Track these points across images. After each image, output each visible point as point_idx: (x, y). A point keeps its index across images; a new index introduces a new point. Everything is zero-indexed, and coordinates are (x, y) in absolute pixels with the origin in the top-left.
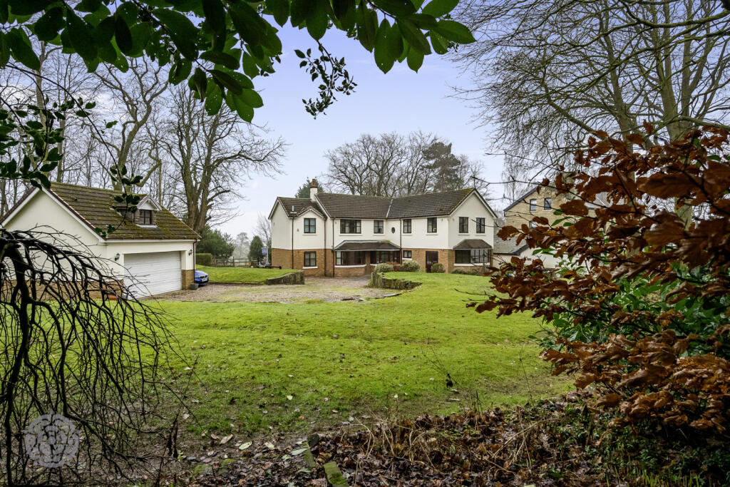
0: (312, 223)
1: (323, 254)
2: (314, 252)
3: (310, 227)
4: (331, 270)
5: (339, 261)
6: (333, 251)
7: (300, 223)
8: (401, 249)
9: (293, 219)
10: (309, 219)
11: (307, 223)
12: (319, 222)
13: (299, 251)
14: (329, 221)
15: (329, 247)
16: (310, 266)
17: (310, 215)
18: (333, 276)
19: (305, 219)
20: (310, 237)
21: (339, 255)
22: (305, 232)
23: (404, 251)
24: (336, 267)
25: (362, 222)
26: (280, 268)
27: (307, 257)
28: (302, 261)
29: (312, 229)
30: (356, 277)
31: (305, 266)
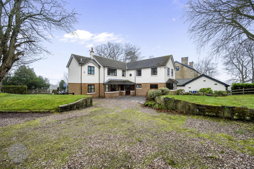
0: (92, 69)
1: (98, 86)
2: (94, 85)
3: (91, 71)
4: (103, 94)
5: (107, 90)
6: (104, 84)
7: (85, 68)
8: (135, 84)
9: (81, 66)
10: (91, 67)
11: (90, 69)
12: (96, 69)
13: (85, 84)
14: (102, 69)
15: (102, 82)
16: (91, 92)
17: (91, 65)
18: (104, 97)
19: (88, 66)
20: (91, 77)
21: (107, 86)
22: (88, 74)
23: (137, 85)
24: (105, 92)
25: (117, 70)
26: (73, 94)
27: (90, 87)
28: (87, 90)
29: (92, 73)
30: (116, 97)
31: (88, 92)
